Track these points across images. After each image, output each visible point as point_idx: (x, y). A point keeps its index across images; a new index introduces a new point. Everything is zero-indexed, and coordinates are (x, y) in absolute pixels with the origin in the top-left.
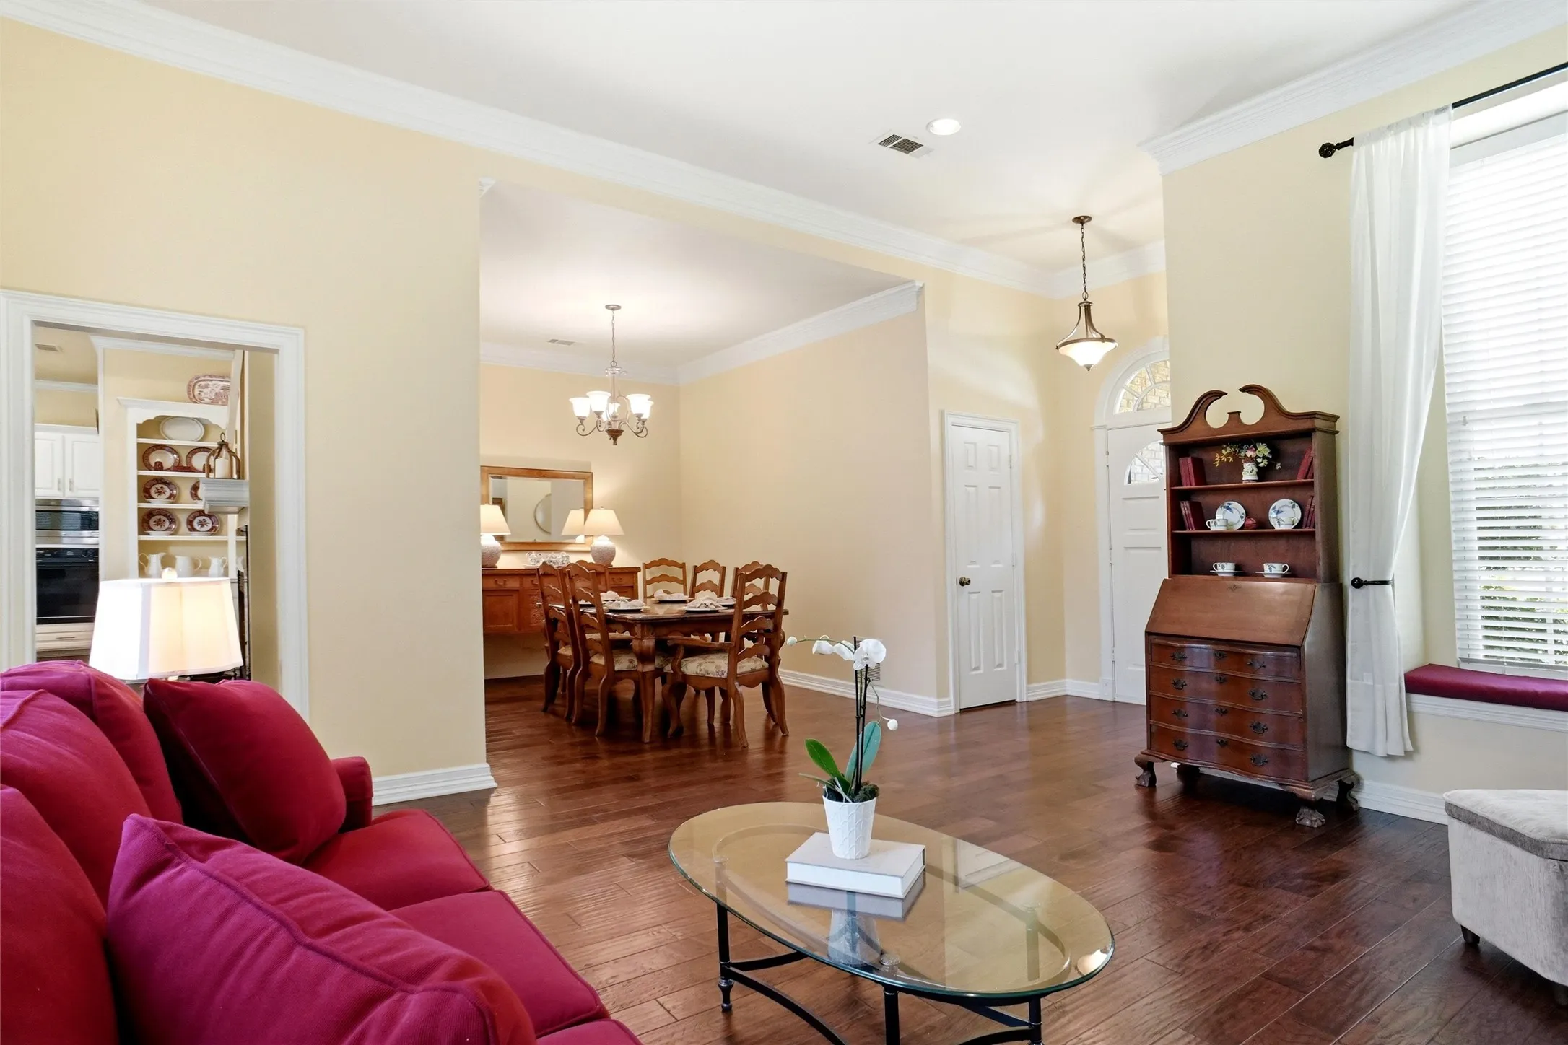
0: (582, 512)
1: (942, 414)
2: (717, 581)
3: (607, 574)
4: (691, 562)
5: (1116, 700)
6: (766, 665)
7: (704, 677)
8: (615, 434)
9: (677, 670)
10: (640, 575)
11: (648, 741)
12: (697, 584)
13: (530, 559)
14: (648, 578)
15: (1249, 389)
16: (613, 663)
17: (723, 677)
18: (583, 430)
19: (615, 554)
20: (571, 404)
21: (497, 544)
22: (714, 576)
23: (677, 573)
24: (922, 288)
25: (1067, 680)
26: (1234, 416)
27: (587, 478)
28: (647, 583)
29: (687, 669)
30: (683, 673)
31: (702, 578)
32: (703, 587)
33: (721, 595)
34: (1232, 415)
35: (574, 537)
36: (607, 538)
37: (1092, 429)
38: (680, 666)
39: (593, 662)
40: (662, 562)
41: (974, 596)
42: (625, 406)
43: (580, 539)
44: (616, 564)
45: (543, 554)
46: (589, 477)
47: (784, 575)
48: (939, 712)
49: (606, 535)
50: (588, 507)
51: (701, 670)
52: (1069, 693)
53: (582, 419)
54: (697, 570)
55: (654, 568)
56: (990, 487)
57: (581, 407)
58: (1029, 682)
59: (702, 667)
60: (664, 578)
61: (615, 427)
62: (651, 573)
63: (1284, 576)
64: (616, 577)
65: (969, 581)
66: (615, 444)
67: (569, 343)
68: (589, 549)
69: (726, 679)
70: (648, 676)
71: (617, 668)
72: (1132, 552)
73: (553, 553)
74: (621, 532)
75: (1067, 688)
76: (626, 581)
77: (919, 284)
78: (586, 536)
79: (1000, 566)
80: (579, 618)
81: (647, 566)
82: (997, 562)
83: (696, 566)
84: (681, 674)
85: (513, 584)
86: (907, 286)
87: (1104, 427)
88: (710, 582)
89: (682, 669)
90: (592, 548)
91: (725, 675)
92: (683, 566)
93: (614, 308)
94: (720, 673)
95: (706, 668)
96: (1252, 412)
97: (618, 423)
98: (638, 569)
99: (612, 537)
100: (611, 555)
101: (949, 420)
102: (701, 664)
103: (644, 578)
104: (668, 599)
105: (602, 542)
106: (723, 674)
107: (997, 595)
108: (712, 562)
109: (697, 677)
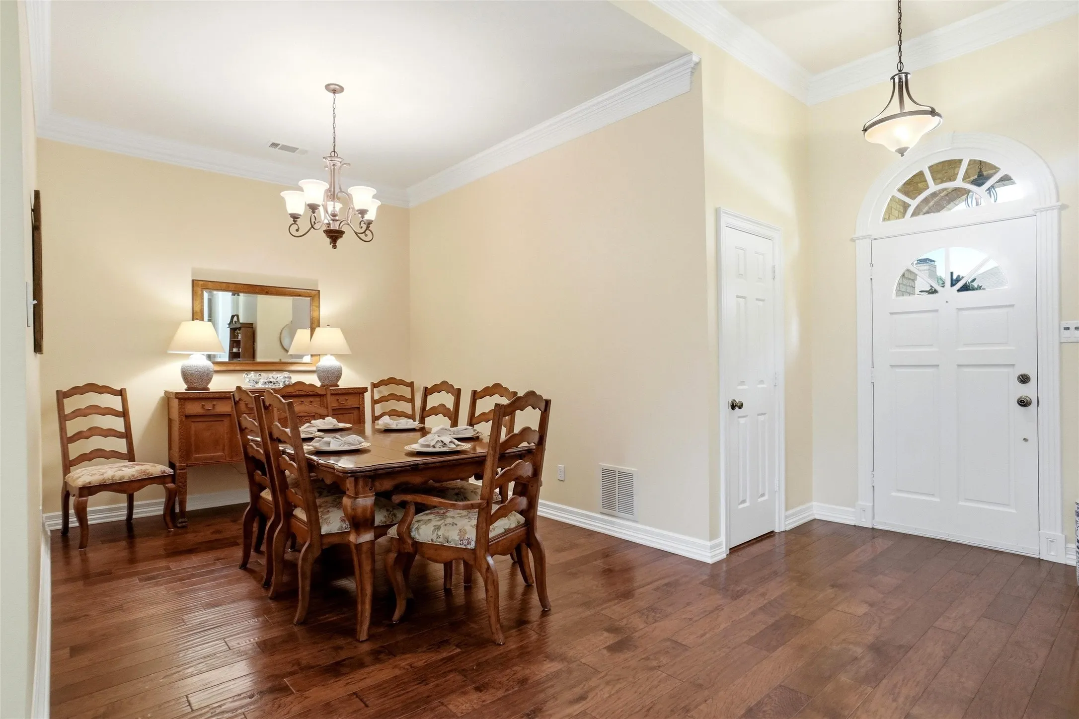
0: (308, 331)
1: (717, 212)
2: (450, 405)
3: (329, 396)
4: (422, 382)
5: (876, 527)
6: (522, 519)
7: (442, 546)
8: (334, 235)
9: (405, 536)
10: (368, 396)
11: (364, 639)
12: (428, 408)
13: (248, 380)
14: (376, 397)
16: (319, 523)
17: (469, 547)
18: (297, 230)
19: (341, 374)
20: (283, 198)
21: (208, 364)
22: (447, 400)
23: (406, 392)
24: (698, 64)
25: (814, 503)
27: (314, 296)
28: (375, 402)
29: (419, 534)
30: (413, 539)
31: (434, 401)
32: (435, 411)
33: (455, 424)
35: (301, 356)
36: (333, 358)
37: (853, 240)
38: (409, 530)
39: (295, 517)
40: (391, 381)
41: (742, 421)
42: (347, 200)
43: (307, 359)
44: (343, 384)
45: (263, 374)
46: (315, 295)
47: (548, 403)
48: (712, 557)
49: (331, 355)
50: (314, 325)
51: (438, 537)
52: (817, 518)
53: (295, 217)
54: (427, 392)
55: (382, 388)
56: (757, 299)
57: (295, 203)
58: (787, 509)
59: (440, 533)
60: (393, 397)
61: (335, 226)
62: (379, 392)
64: (341, 398)
65: (742, 405)
66: (335, 247)
67: (293, 150)
68: (314, 369)
69: (474, 551)
70: (365, 548)
71: (324, 530)
72: (898, 370)
73: (275, 373)
74: (346, 350)
75: (815, 512)
76: (351, 402)
77: (695, 59)
78: (312, 355)
79: (764, 386)
80: (277, 460)
81: (375, 386)
82: (762, 382)
83: (426, 388)
84: (410, 542)
85: (224, 408)
86: (682, 61)
87: (869, 236)
88: (443, 405)
89: (413, 534)
90: (317, 367)
91: (472, 545)
92: (411, 385)
93: (335, 89)
94: (465, 542)
95: (447, 535)
97: (338, 223)
98: (365, 390)
99: (339, 356)
100: (338, 374)
101: (725, 219)
102: (438, 528)
103: (372, 397)
104: (394, 427)
105: (328, 362)
106: (469, 543)
107: (762, 418)
108: (444, 383)
109: (432, 546)
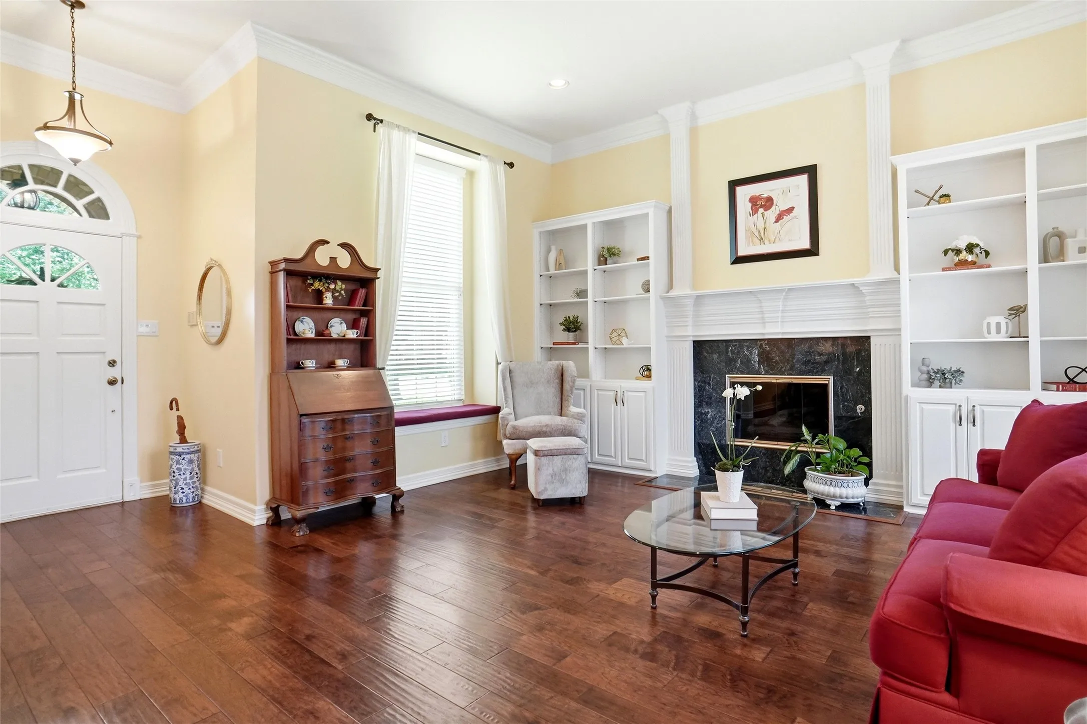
15: (344, 245)
26: (333, 260)
34: (332, 259)
63: (348, 367)
96: (344, 261)
